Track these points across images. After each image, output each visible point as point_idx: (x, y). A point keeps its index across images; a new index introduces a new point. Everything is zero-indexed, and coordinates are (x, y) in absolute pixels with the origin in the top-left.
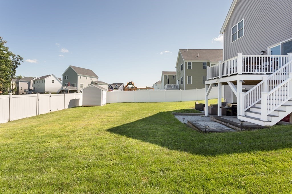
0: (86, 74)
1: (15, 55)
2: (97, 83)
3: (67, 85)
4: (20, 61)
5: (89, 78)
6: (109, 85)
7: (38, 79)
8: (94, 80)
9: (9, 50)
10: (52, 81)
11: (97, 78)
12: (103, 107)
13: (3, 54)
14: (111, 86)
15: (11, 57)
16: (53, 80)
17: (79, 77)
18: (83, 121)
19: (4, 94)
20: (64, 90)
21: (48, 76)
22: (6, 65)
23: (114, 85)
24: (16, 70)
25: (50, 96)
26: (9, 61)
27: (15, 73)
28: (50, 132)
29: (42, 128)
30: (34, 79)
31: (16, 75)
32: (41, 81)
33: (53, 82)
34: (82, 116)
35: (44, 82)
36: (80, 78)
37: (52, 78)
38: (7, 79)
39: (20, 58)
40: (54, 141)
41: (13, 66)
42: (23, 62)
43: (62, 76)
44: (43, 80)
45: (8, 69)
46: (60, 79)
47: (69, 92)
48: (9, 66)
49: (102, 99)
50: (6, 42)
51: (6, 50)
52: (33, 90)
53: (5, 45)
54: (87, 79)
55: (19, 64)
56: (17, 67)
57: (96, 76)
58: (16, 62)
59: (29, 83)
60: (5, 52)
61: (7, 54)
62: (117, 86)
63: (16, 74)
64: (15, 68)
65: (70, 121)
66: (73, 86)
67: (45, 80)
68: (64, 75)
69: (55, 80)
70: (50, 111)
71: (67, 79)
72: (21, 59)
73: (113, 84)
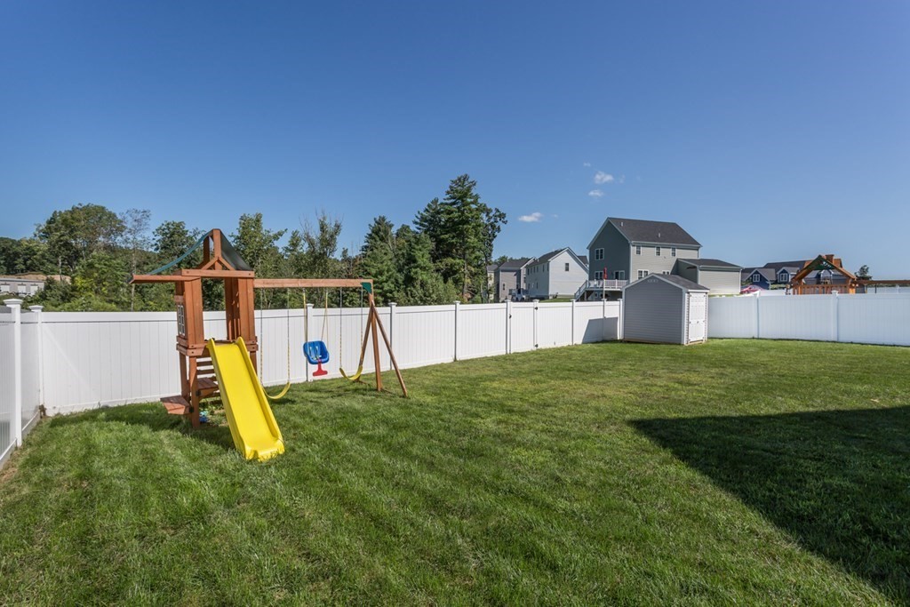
0: (656, 239)
1: (490, 210)
2: (695, 267)
3: (599, 277)
4: (500, 223)
5: (666, 252)
6: (745, 271)
7: (535, 261)
8: (685, 255)
9: (480, 201)
10: (564, 266)
11: (698, 250)
12: (687, 348)
13: (471, 211)
14: (757, 272)
15: (484, 215)
16: (567, 264)
17: (633, 250)
18: (592, 383)
19: (474, 299)
20: (592, 292)
21: (557, 252)
22: (476, 235)
23: (773, 270)
24: (494, 246)
25: (537, 308)
26: (480, 226)
27: (491, 250)
28: (500, 396)
29: (495, 384)
30: (528, 263)
31: (495, 257)
32: (540, 267)
33: (567, 269)
34: (599, 371)
35: (548, 270)
36: (638, 252)
37: (565, 257)
38: (479, 266)
39: (500, 216)
40: (494, 418)
41: (487, 237)
42: (505, 222)
43: (588, 251)
44: (546, 264)
45: (480, 245)
46: (583, 258)
47: (606, 295)
48: (481, 237)
49: (689, 323)
50: (475, 185)
51: (475, 202)
52: (526, 292)
53: (474, 192)
54: (658, 253)
55: (499, 230)
56: (495, 237)
57: (690, 243)
58: (493, 226)
59: (518, 273)
60: (473, 206)
61: (477, 209)
62: (784, 271)
63: (493, 255)
64: (491, 241)
65: (562, 378)
66: (617, 278)
67: (548, 265)
68: (592, 248)
69: (573, 264)
70: (537, 346)
71: (601, 257)
72: (502, 216)
73: (769, 266)
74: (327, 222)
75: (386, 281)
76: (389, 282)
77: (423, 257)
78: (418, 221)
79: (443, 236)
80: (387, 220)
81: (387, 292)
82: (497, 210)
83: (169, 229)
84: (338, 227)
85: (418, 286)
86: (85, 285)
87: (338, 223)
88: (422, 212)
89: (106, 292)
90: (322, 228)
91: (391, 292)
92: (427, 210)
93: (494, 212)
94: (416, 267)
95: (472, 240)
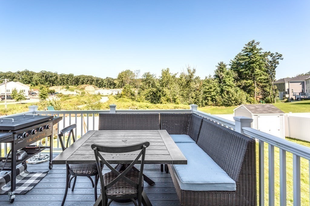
42: (282, 59)
56: (276, 67)
58: (275, 62)
72: (280, 56)
74: (190, 69)
75: (213, 91)
76: (214, 92)
77: (230, 81)
78: (231, 64)
79: (240, 70)
80: (224, 63)
81: (213, 96)
82: (277, 53)
83: (146, 75)
84: (195, 70)
85: (225, 94)
86: (124, 94)
87: (195, 68)
88: (233, 60)
89: (129, 95)
90: (189, 71)
91: (215, 96)
92: (235, 59)
93: (275, 54)
94: (225, 85)
95: (257, 71)
